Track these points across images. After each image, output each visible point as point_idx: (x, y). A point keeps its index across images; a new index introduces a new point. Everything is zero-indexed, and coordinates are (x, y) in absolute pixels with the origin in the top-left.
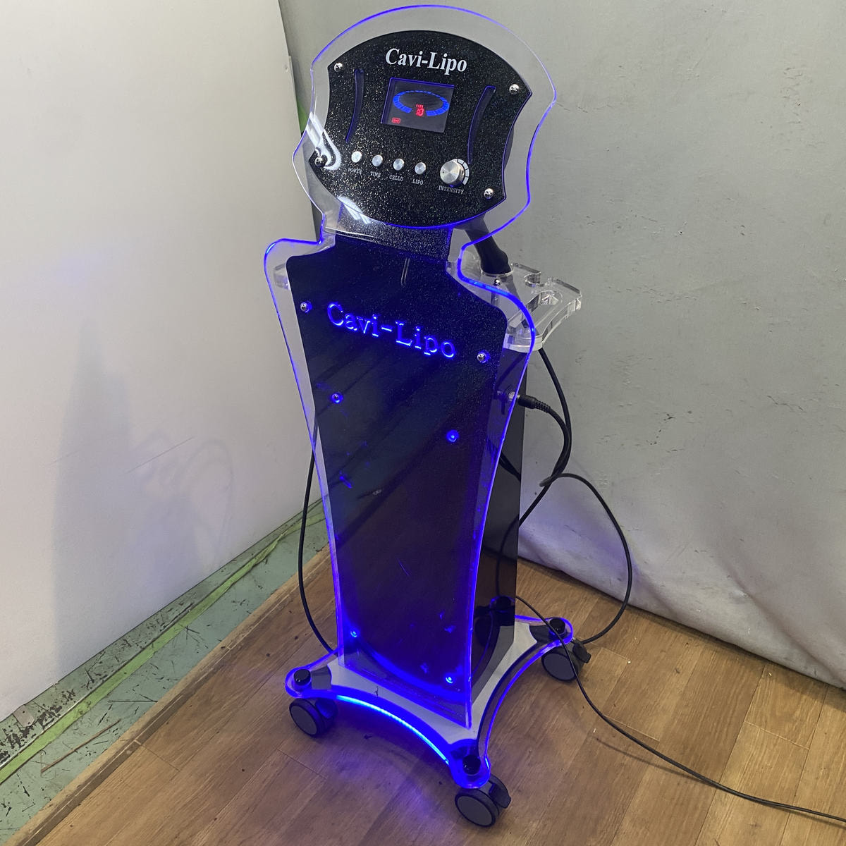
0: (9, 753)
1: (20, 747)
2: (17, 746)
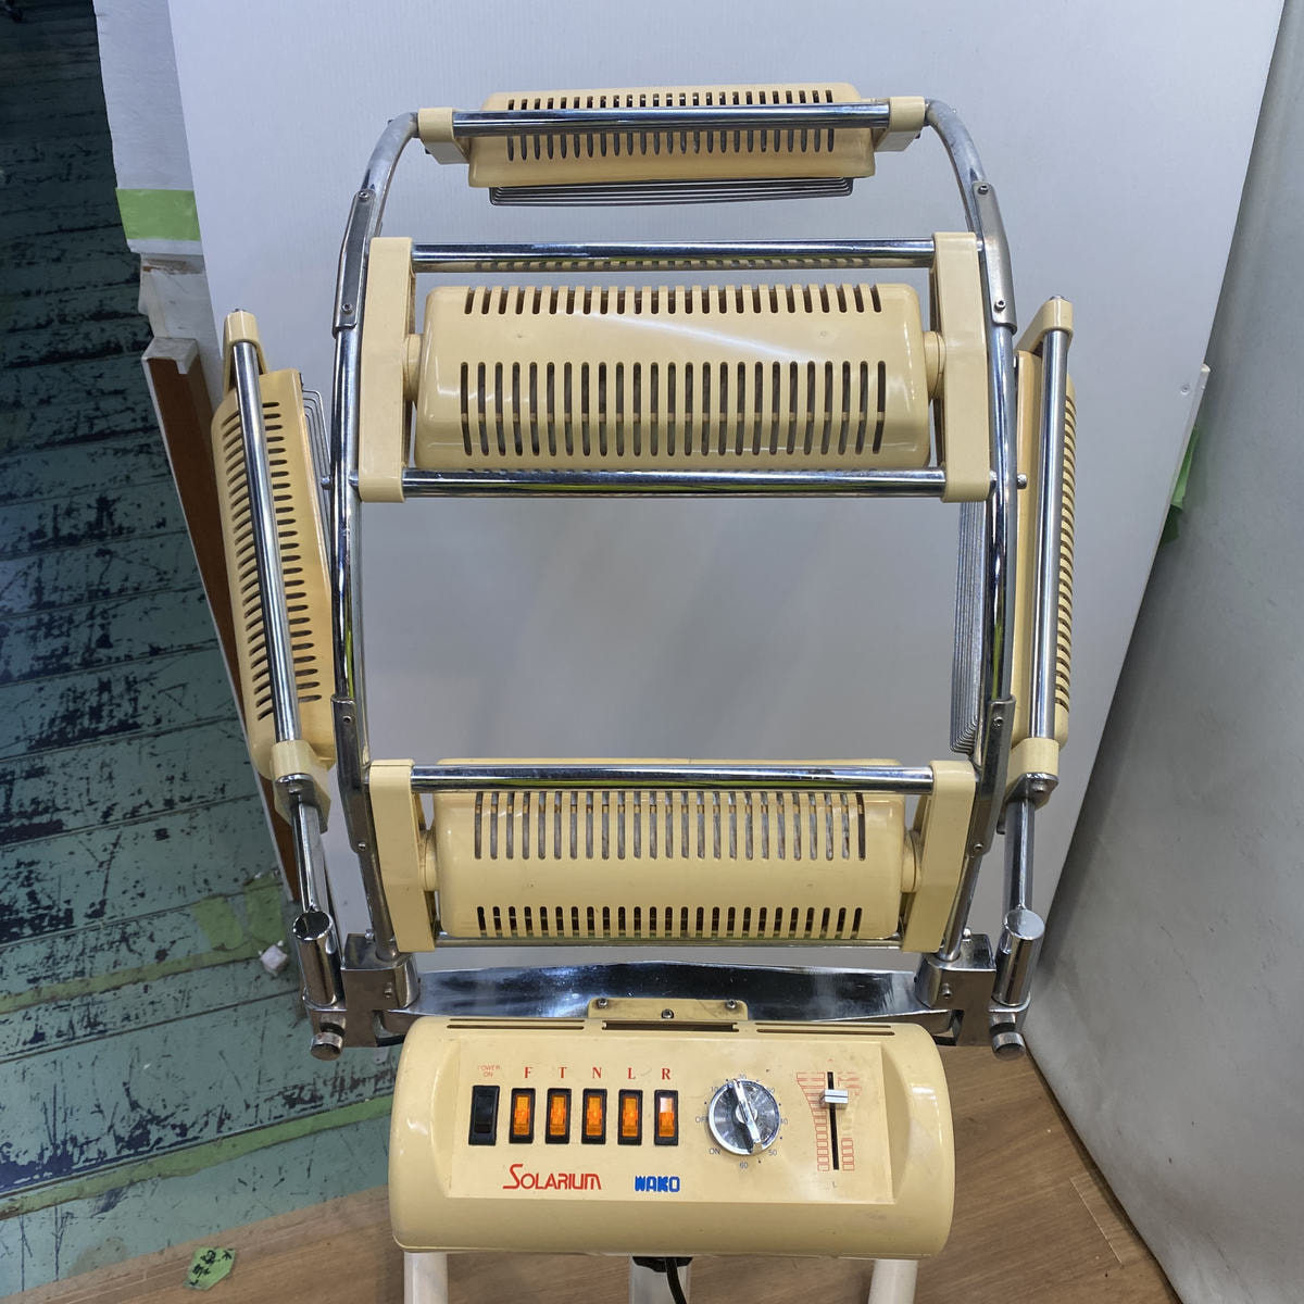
0: (324, 1101)
1: (339, 1100)
2: (337, 1096)
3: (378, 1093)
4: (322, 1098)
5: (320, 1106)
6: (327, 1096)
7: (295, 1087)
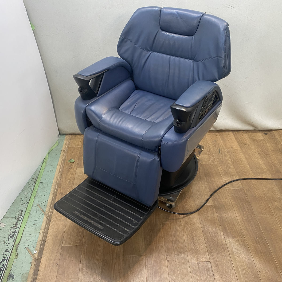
1: (18, 228)
3: (22, 220)
4: (15, 231)
5: (17, 231)
6: (16, 230)
7: (9, 236)
